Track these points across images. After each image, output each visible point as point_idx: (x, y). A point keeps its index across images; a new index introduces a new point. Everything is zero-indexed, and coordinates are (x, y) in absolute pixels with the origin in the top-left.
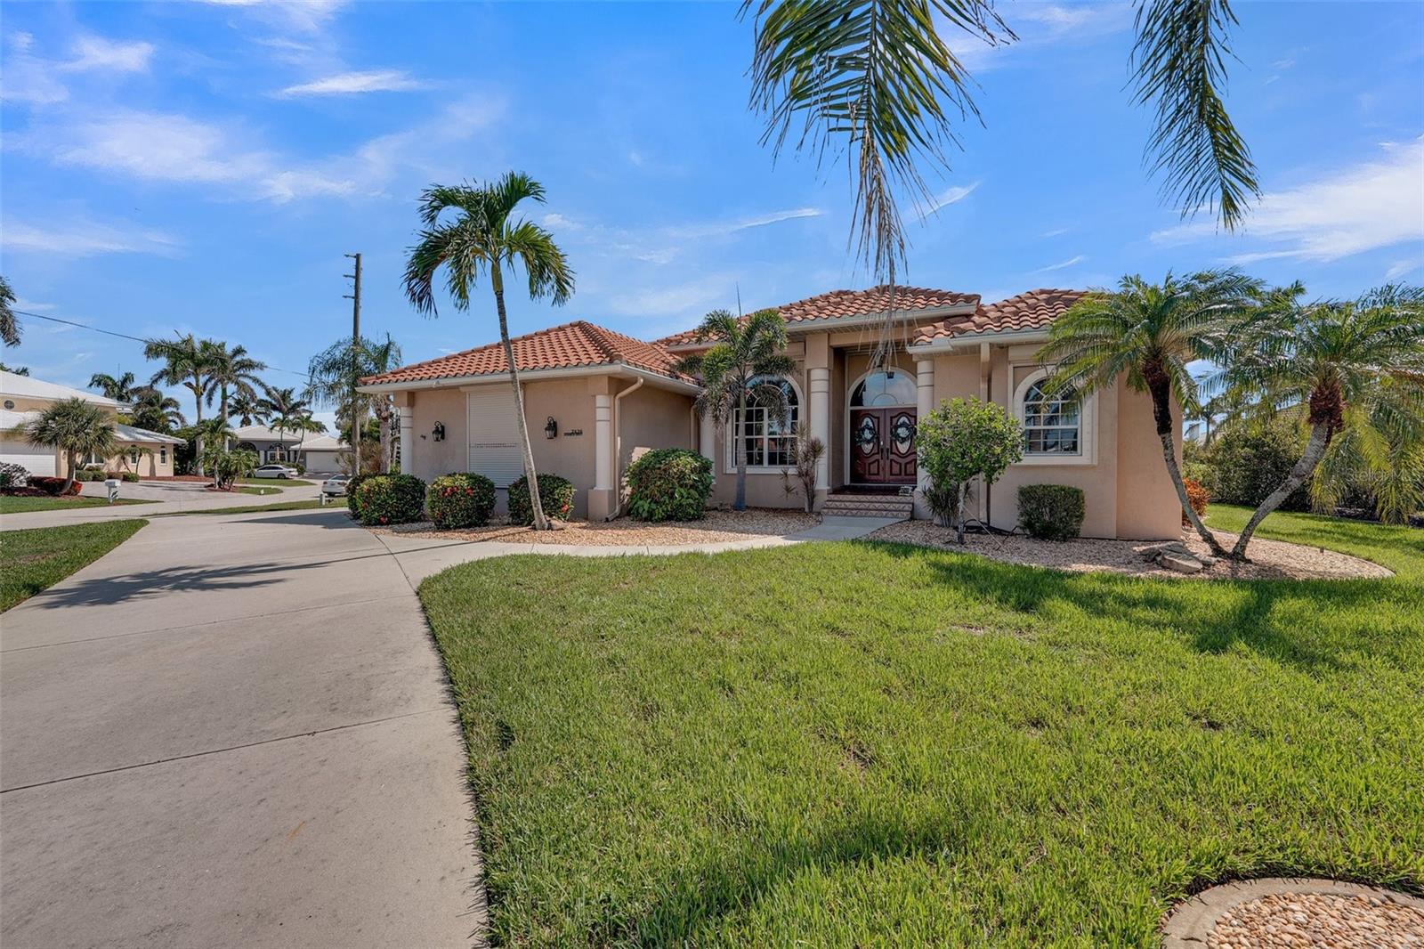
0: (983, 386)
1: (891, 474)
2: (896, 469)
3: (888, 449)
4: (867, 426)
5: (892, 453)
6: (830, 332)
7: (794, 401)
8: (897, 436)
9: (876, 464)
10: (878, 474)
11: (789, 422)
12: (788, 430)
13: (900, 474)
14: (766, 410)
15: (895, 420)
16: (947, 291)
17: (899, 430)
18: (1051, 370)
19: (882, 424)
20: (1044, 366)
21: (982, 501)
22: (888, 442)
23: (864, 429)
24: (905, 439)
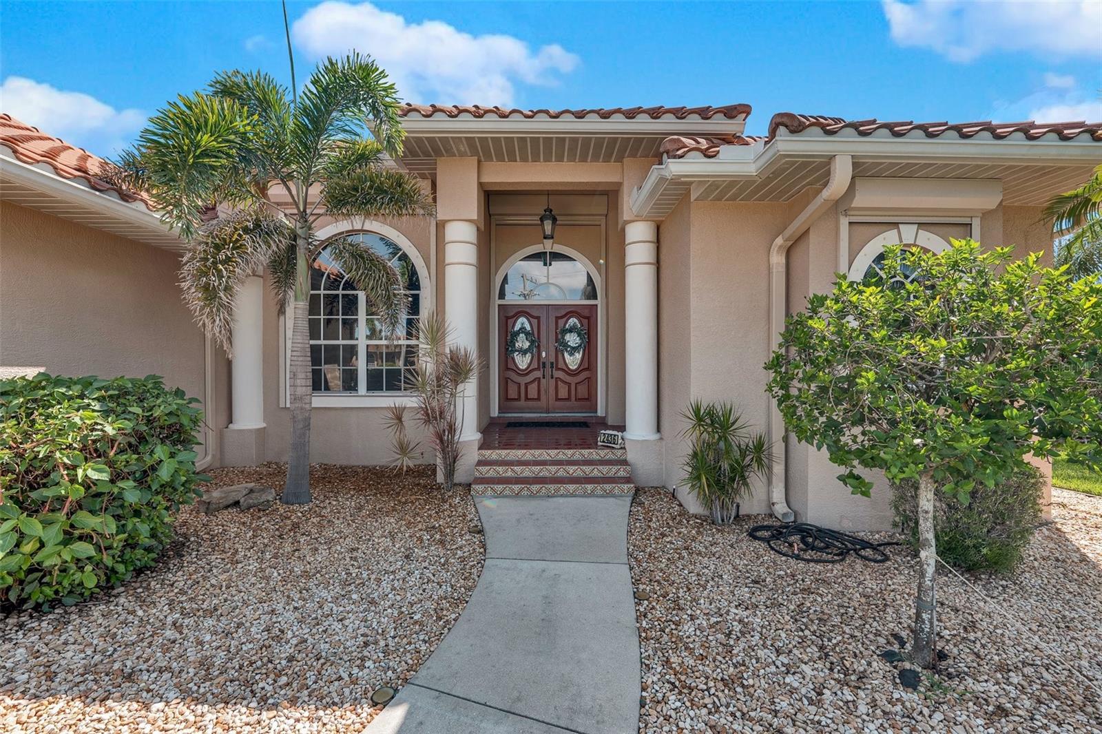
0: (778, 260)
1: (558, 399)
2: (563, 393)
3: (552, 363)
4: (522, 330)
5: (558, 369)
7: (413, 283)
8: (566, 345)
9: (535, 385)
10: (538, 399)
11: (403, 317)
12: (401, 331)
13: (568, 399)
14: (362, 296)
15: (561, 322)
16: (682, 106)
17: (568, 337)
18: (908, 233)
19: (543, 328)
20: (895, 225)
21: (778, 469)
22: (553, 353)
23: (518, 333)
24: (575, 349)
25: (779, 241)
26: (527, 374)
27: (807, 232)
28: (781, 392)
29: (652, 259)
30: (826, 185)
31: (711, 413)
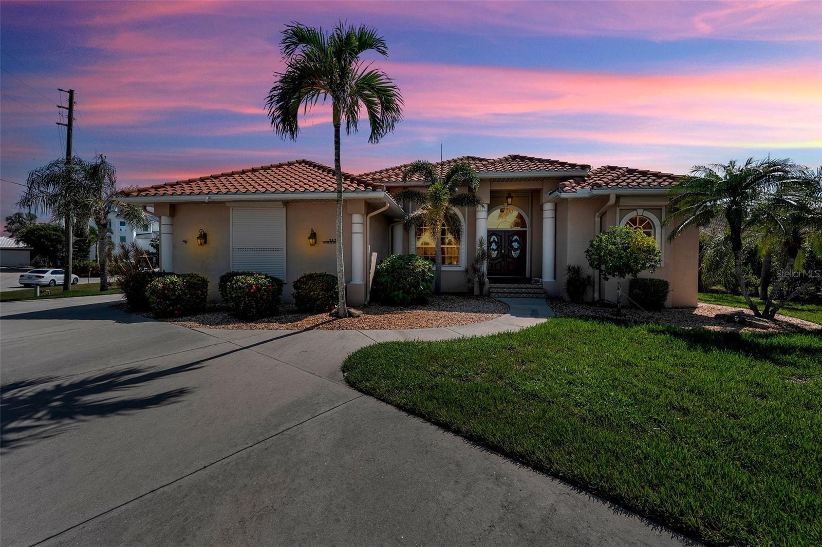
0: (598, 220)
1: (509, 271)
2: (511, 267)
3: (506, 255)
4: (494, 241)
5: (509, 258)
6: (492, 181)
8: (512, 247)
9: (499, 264)
10: (501, 270)
13: (514, 269)
15: (511, 238)
17: (513, 244)
18: (640, 212)
19: (503, 240)
20: (636, 210)
21: (597, 287)
22: (507, 250)
23: (492, 242)
24: (517, 249)
25: (597, 214)
26: (496, 260)
27: (606, 212)
28: (589, 258)
29: (554, 216)
30: (609, 201)
31: (573, 268)
